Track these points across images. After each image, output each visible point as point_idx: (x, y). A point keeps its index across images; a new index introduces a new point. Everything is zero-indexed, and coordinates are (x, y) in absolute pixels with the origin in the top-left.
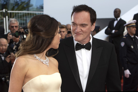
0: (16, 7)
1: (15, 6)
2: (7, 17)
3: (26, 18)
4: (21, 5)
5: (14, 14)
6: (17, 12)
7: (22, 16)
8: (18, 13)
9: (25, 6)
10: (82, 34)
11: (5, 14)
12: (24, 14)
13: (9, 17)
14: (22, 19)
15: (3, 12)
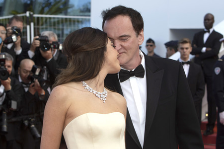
0: (46, 9)
1: (46, 7)
2: (32, 24)
3: (63, 26)
4: (54, 5)
5: (44, 20)
6: (48, 16)
7: (56, 23)
8: (50, 18)
9: (61, 7)
10: (125, 53)
11: (30, 20)
12: (60, 19)
13: (36, 24)
14: (56, 27)
15: (26, 16)
